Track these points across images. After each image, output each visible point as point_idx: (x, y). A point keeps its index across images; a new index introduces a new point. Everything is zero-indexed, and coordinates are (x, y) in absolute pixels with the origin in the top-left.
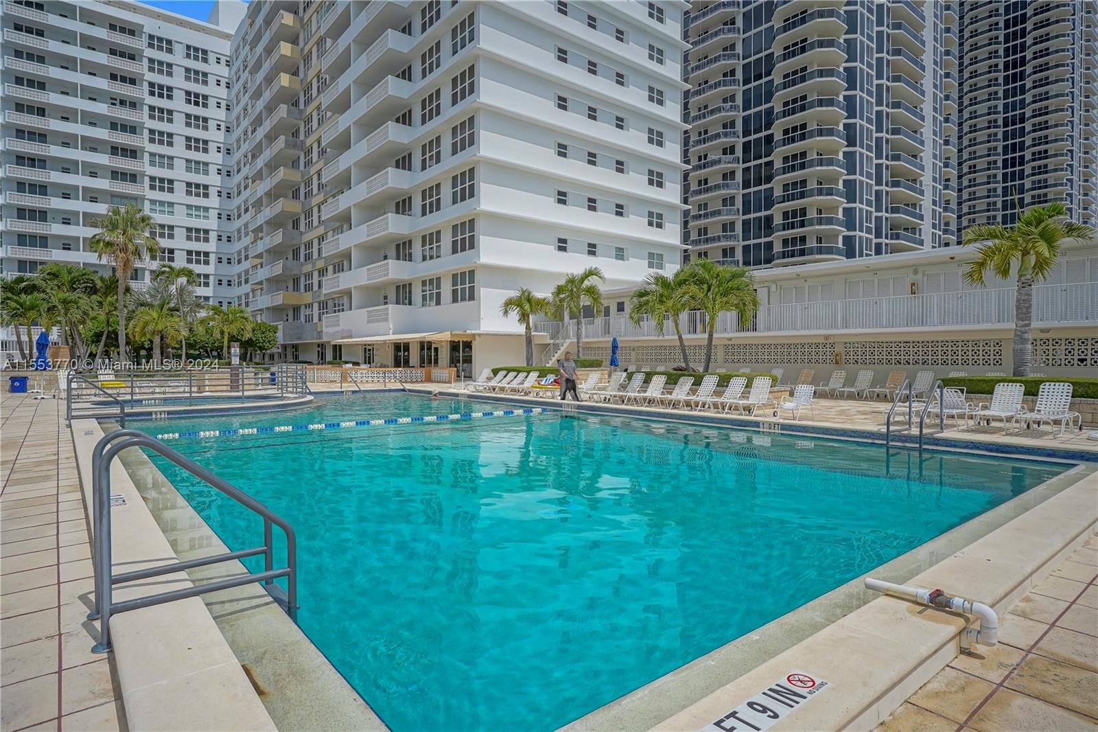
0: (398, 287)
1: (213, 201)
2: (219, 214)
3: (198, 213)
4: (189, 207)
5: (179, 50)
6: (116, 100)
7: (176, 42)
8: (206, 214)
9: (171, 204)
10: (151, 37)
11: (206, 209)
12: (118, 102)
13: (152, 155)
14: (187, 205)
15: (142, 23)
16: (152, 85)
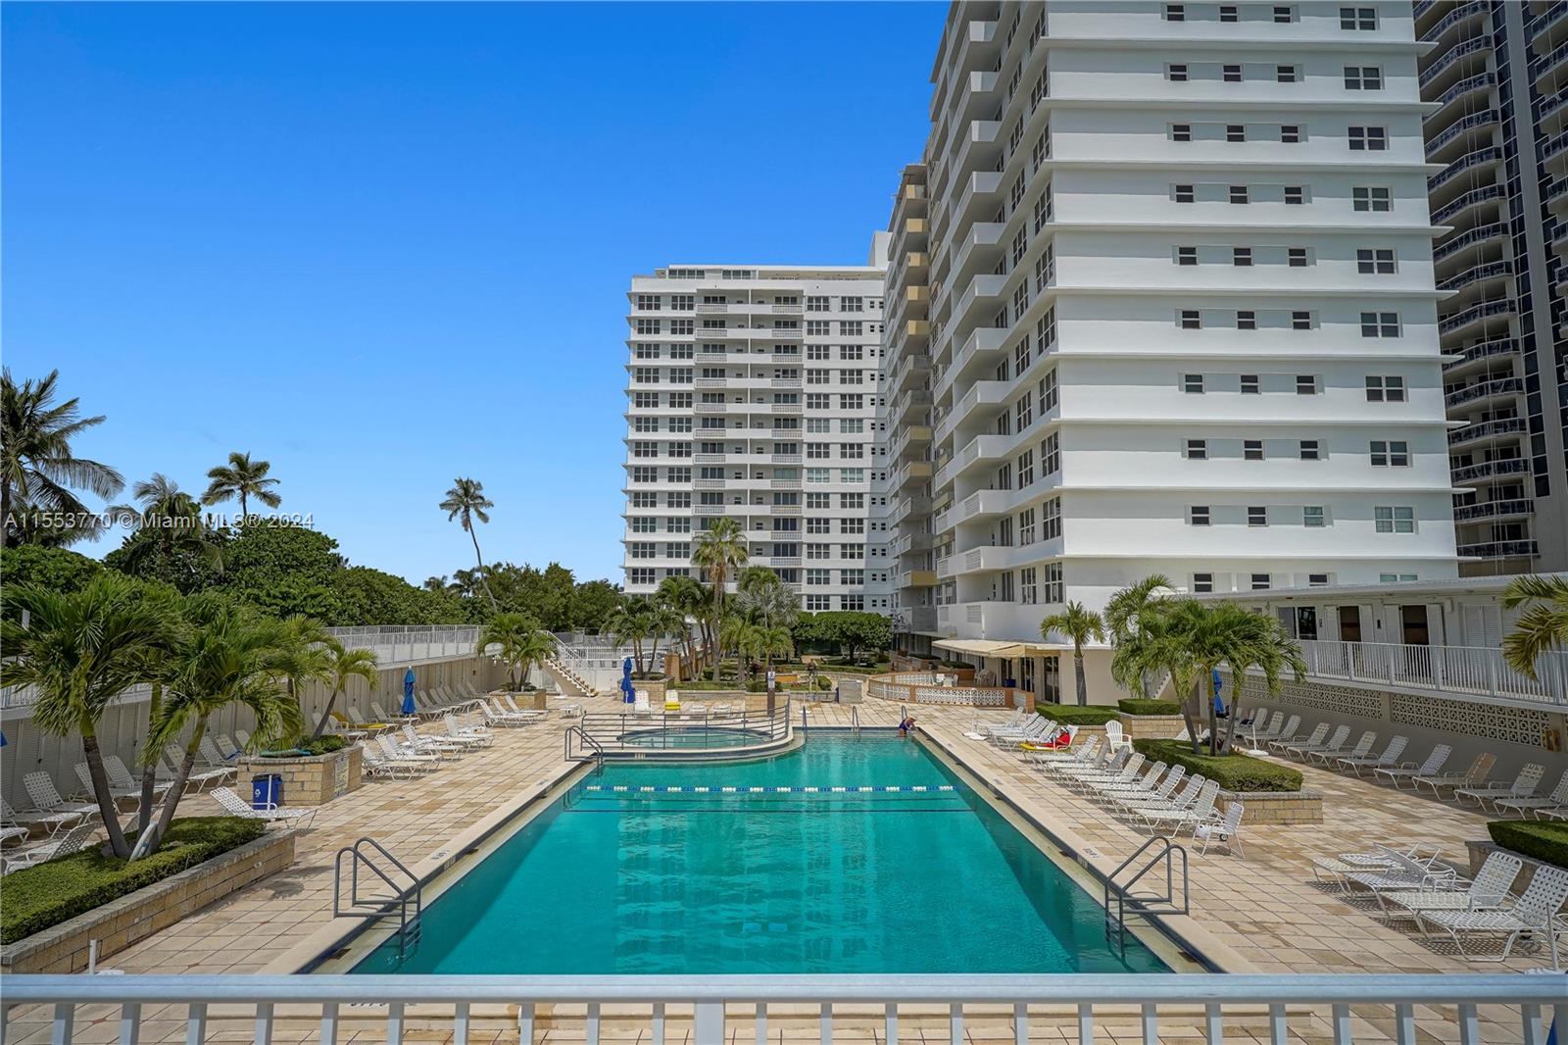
0: (1003, 575)
1: (867, 461)
2: (873, 474)
3: (852, 476)
4: (844, 470)
5: (835, 304)
6: (779, 371)
7: (833, 297)
8: (860, 476)
9: (827, 470)
10: (810, 299)
11: (860, 470)
12: (781, 373)
13: (810, 420)
14: (842, 469)
15: (800, 288)
16: (810, 348)
